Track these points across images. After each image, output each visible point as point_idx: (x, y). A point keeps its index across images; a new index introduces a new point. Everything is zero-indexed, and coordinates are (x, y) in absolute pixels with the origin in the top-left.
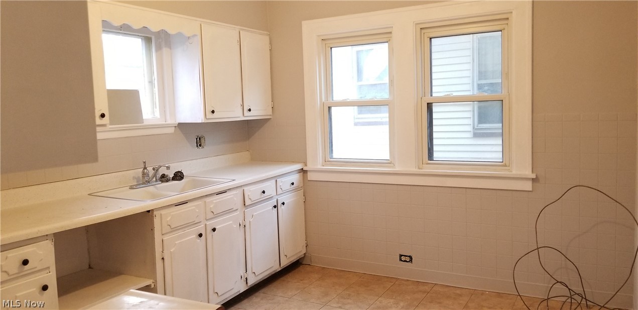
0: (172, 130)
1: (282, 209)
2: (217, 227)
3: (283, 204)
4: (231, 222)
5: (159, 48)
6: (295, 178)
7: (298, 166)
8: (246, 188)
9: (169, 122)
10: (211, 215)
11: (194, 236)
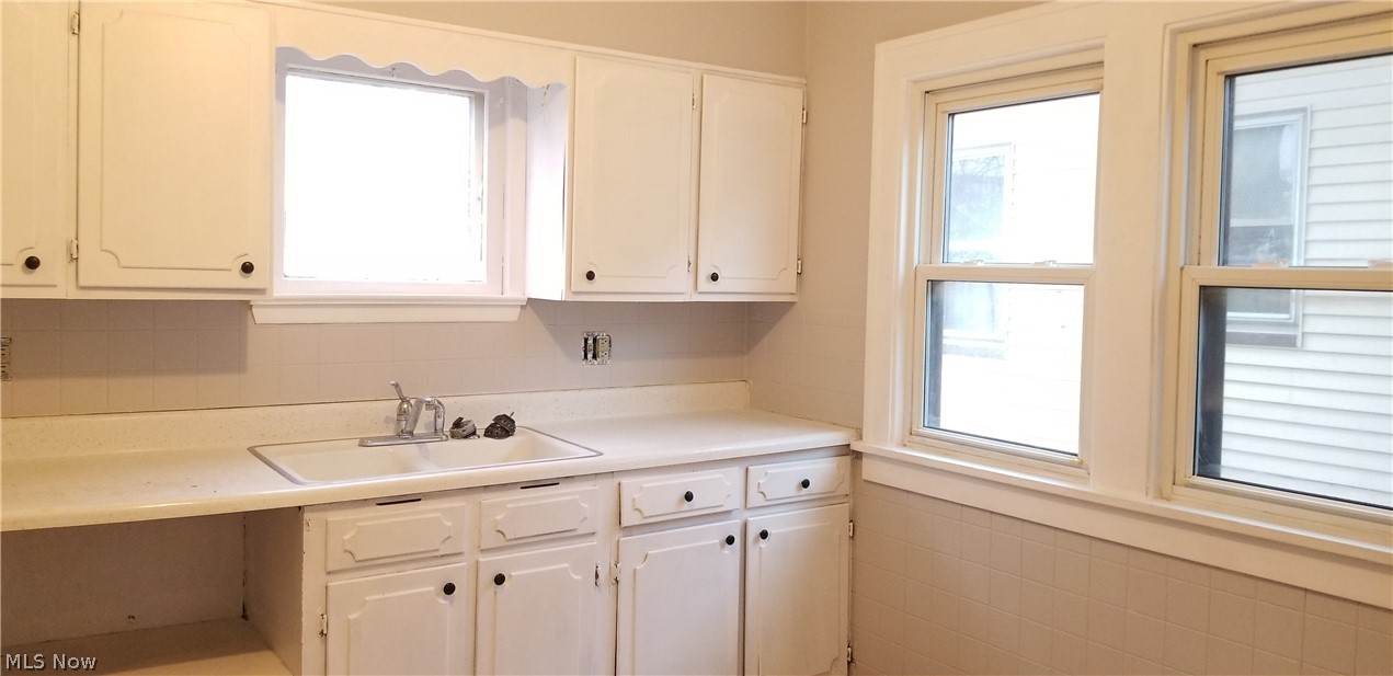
0: (513, 315)
1: (757, 549)
2: (512, 575)
3: (764, 535)
4: (567, 565)
5: (498, 120)
6: (821, 470)
7: (835, 438)
8: (625, 481)
9: (508, 294)
10: (493, 540)
11: (433, 589)
